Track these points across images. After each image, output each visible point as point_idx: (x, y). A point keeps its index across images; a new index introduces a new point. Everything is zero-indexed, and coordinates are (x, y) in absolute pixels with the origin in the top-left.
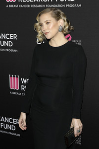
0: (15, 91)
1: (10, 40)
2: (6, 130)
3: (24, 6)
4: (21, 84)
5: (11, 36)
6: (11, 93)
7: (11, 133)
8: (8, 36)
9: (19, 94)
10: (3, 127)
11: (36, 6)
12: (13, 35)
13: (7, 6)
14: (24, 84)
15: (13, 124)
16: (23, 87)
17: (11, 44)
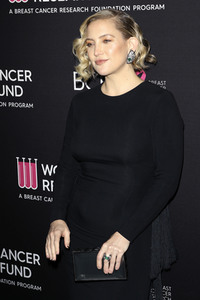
0: (30, 192)
1: (17, 83)
2: (13, 278)
3: (46, 11)
4: (41, 176)
5: (19, 75)
6: (20, 196)
7: (21, 285)
8: (14, 75)
9: (38, 198)
10: (5, 271)
11: (70, 10)
12: (23, 73)
13: (11, 12)
14: (47, 177)
15: (25, 264)
16: (46, 183)
17: (19, 92)
